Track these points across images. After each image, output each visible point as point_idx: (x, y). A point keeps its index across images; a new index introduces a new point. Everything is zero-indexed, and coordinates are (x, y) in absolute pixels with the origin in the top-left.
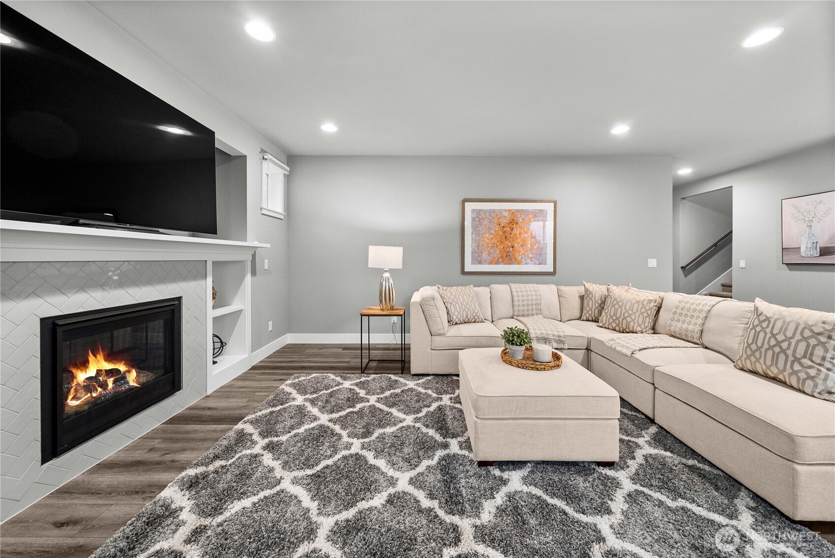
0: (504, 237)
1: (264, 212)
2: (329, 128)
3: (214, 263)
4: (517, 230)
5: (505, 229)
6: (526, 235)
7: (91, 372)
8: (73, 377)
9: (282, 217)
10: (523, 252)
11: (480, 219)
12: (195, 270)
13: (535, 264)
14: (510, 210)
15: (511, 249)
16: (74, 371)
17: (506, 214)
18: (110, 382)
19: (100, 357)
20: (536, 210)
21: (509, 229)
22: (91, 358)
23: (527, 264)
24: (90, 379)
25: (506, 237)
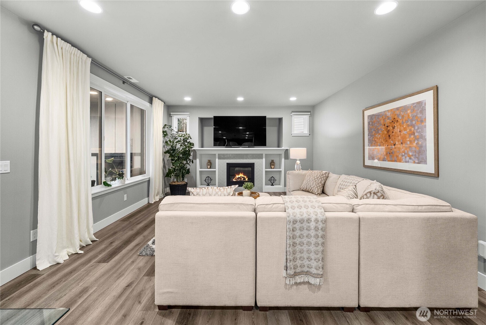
0: (388, 136)
1: (293, 135)
2: (293, 99)
3: (266, 155)
4: (398, 128)
5: (389, 128)
6: (405, 132)
7: (240, 176)
8: (236, 176)
9: (308, 135)
10: (403, 150)
11: (372, 123)
12: (260, 156)
13: (414, 163)
14: (392, 110)
15: (393, 147)
16: (236, 175)
17: (389, 114)
18: (242, 179)
19: (242, 174)
20: (414, 104)
21: (391, 128)
22: (240, 174)
23: (406, 162)
24: (238, 177)
25: (389, 136)
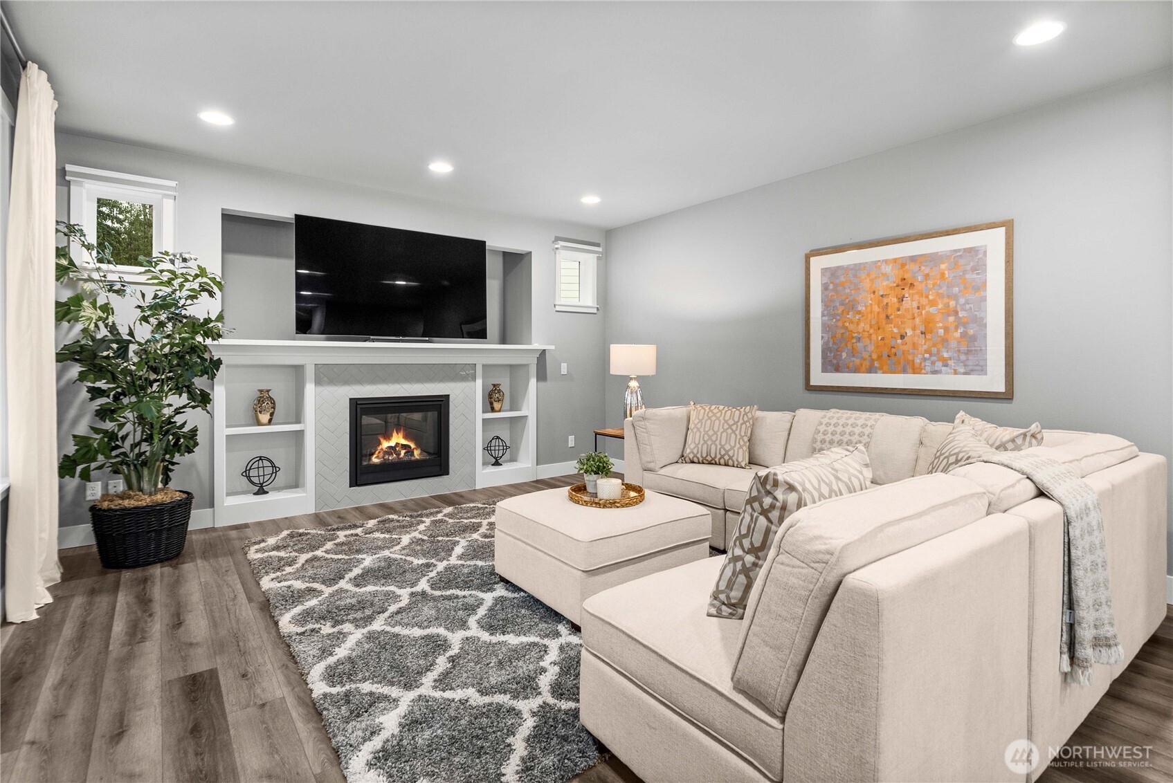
0: (883, 316)
1: (558, 308)
2: (591, 200)
4: (912, 300)
5: (885, 300)
6: (932, 310)
7: (392, 443)
8: (380, 443)
9: (595, 311)
10: (925, 347)
11: (836, 286)
12: (462, 373)
13: (956, 372)
14: (895, 260)
15: (899, 341)
16: (382, 440)
17: (887, 269)
18: (403, 452)
19: (401, 435)
20: (956, 251)
21: (895, 300)
23: (935, 372)
24: (390, 447)
25: (887, 317)
